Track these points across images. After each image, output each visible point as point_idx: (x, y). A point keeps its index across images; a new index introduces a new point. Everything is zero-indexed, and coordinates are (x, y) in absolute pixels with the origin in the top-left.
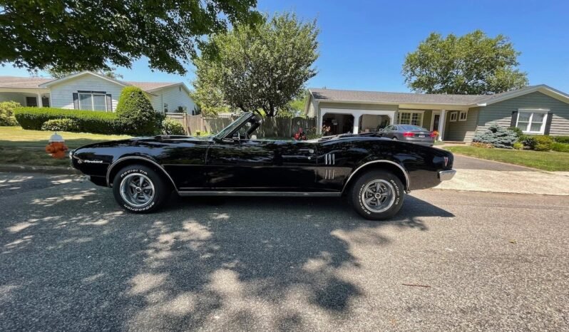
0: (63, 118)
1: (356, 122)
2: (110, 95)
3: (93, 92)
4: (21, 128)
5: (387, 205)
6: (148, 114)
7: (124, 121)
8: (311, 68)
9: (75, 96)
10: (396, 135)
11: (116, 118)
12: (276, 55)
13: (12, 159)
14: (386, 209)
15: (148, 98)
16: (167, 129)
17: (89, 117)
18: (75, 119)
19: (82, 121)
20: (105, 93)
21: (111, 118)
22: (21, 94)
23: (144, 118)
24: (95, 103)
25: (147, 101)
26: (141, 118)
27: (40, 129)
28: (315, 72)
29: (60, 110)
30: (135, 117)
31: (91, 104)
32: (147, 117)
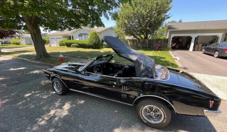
0: (75, 43)
1: (193, 40)
2: (88, 35)
3: (83, 34)
4: (66, 47)
5: (159, 121)
6: (98, 41)
7: (91, 44)
8: (167, 14)
9: (79, 36)
10: (218, 49)
11: (88, 43)
12: (147, 11)
13: (52, 62)
14: (158, 122)
15: (98, 35)
16: (105, 46)
17: (81, 43)
18: (78, 44)
19: (80, 44)
20: (86, 34)
21: (87, 43)
22: (68, 36)
23: (96, 43)
24: (84, 38)
25: (98, 36)
26: (95, 43)
27: (70, 47)
28: (169, 16)
29: (75, 40)
30: (94, 42)
31: (83, 38)
32: (98, 42)
